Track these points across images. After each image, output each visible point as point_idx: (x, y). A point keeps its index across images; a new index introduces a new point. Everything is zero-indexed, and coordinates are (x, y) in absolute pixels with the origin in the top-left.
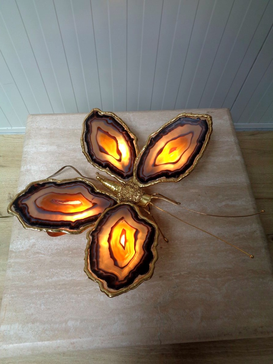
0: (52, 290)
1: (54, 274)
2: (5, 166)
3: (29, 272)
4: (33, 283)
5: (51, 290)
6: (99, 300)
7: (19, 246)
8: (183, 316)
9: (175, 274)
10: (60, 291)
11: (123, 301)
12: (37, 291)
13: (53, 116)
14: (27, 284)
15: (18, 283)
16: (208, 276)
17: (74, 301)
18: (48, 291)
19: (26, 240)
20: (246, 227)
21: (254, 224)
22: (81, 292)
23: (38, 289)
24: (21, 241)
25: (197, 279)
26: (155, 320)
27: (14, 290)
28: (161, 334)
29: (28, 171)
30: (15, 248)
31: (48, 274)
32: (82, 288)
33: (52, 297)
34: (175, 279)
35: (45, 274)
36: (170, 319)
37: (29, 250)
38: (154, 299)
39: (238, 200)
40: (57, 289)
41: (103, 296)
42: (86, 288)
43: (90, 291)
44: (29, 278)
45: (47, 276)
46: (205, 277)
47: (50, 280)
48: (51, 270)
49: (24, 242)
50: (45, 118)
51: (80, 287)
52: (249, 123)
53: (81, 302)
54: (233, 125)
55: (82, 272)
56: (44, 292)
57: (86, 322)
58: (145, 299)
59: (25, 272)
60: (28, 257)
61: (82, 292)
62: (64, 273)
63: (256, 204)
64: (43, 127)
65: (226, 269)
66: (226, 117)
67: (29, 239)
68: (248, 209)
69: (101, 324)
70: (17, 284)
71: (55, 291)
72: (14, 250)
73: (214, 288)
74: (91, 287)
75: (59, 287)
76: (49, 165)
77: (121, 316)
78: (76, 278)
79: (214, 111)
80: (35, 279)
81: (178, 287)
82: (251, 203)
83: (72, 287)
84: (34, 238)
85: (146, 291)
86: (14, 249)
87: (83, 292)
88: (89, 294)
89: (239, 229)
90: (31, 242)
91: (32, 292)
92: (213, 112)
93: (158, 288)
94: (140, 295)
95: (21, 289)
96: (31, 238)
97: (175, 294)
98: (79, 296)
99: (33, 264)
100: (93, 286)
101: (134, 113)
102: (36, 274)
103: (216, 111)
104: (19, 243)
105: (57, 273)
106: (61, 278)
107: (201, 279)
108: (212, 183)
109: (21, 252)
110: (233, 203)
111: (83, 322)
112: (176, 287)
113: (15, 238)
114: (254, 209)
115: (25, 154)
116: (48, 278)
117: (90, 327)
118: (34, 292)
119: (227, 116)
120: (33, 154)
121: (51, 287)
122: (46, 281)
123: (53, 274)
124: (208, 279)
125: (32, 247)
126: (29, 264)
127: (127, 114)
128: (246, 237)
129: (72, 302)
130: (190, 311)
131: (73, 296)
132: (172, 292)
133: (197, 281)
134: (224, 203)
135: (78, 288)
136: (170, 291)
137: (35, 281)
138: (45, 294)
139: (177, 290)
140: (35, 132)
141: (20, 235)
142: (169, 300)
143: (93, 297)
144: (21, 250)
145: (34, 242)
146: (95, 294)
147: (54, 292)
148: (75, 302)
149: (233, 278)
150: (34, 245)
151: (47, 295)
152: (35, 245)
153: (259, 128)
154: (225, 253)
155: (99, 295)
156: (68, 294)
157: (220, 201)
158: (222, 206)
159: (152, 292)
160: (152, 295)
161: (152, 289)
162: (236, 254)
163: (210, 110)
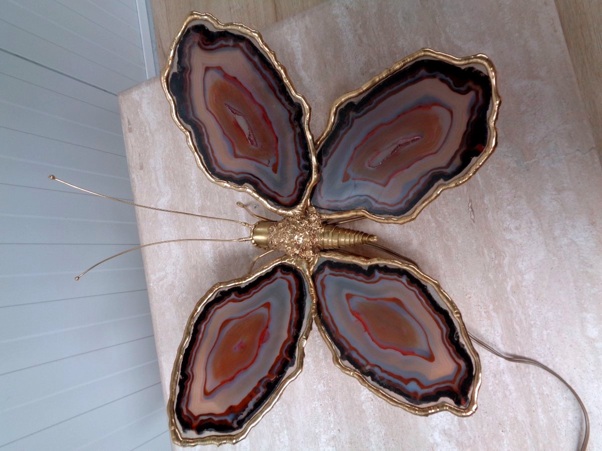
0: (533, 381)
1: (497, 381)
3: (503, 434)
4: (523, 422)
6: (534, 281)
8: (535, 114)
11: (527, 234)
12: (540, 410)
14: (529, 434)
17: (545, 332)
18: (534, 388)
20: (340, 25)
21: (334, 12)
22: (524, 322)
23: (534, 409)
26: (552, 166)
28: (577, 150)
31: (499, 395)
32: (517, 319)
33: (547, 378)
35: (501, 399)
36: (546, 137)
37: (457, 441)
38: (512, 175)
39: (292, 49)
41: (524, 276)
42: (514, 311)
43: (520, 304)
44: (515, 431)
45: (505, 396)
47: (512, 387)
48: (491, 388)
51: (515, 324)
52: (144, 65)
53: (545, 317)
54: (149, 82)
55: (484, 326)
56: (538, 396)
57: (583, 301)
58: (514, 191)
59: (505, 442)
60: (471, 441)
61: (526, 319)
62: (491, 361)
63: (294, 15)
66: (135, 95)
67: (435, 446)
68: (306, 27)
69: (582, 270)
71: (533, 374)
74: (510, 302)
76: (275, 427)
77: (557, 233)
78: (498, 335)
79: (126, 121)
80: (516, 418)
82: (294, 24)
83: (518, 339)
84: (432, 435)
85: (498, 192)
87: (523, 317)
88: (527, 304)
89: (348, 38)
90: (439, 440)
91: (543, 421)
92: (129, 122)
93: (488, 171)
94: (509, 203)
95: (541, 445)
96: (431, 441)
98: (532, 323)
99: (484, 429)
100: (508, 298)
101: (149, 272)
102: (504, 420)
103: (125, 115)
105: (495, 376)
111: (585, 306)
114: (304, 16)
116: (508, 393)
117: (592, 291)
118: (542, 417)
119: (133, 93)
121: (526, 384)
122: (514, 395)
123: (497, 384)
125: (450, 436)
126: (486, 436)
127: (151, 284)
128: (360, 23)
129: (548, 334)
130: (523, 102)
131: (535, 335)
135: (517, 327)
137: (520, 418)
138: (543, 394)
142: (509, 146)
143: (531, 296)
145: (440, 433)
146: (524, 292)
147: (535, 375)
148: (546, 330)
149: (443, 34)
150: (444, 432)
151: (544, 388)
152: (444, 430)
153: (152, 47)
155: (524, 284)
156: (533, 345)
157: (298, 80)
158: (308, 75)
159: (498, 180)
160: (504, 180)
161: (493, 183)
162: (397, 35)
163: (125, 128)
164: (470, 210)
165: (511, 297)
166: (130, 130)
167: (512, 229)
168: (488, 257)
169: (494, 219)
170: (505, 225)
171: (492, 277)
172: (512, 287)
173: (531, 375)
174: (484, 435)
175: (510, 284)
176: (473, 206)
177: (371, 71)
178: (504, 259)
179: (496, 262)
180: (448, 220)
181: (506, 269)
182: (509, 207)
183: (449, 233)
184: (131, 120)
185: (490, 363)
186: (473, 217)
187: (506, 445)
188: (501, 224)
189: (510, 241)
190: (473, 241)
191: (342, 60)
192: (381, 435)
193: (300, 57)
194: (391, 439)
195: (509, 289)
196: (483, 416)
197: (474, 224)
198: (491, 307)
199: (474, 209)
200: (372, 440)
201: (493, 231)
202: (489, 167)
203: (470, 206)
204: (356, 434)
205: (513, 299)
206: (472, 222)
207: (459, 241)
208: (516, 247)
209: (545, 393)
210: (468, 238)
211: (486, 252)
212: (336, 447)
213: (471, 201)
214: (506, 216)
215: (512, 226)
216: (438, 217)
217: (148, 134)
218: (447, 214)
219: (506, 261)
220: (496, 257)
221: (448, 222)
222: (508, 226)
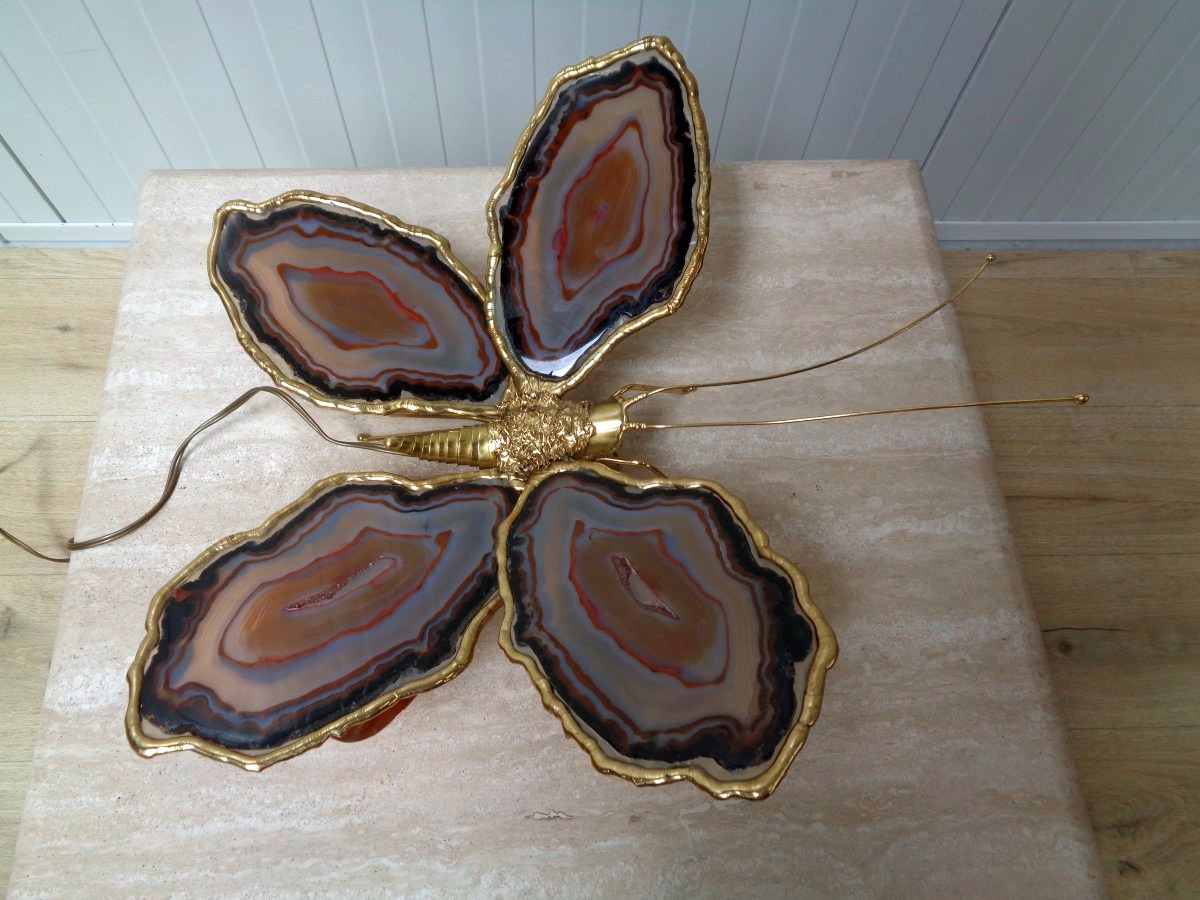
0: (201, 874)
1: (213, 805)
2: (88, 368)
3: (114, 799)
4: (128, 842)
5: (200, 870)
7: (80, 693)
9: (691, 806)
10: (235, 876)
12: (143, 878)
13: (240, 179)
14: (104, 848)
15: (65, 843)
16: (819, 815)
18: (186, 875)
19: (108, 670)
20: (971, 620)
21: (1001, 612)
22: (317, 879)
23: (149, 867)
24: (86, 671)
25: (777, 827)
27: (51, 874)
29: (128, 391)
30: (62, 701)
31: (187, 805)
32: (323, 865)
34: (690, 826)
35: (178, 806)
39: (942, 516)
40: (223, 868)
42: (340, 864)
43: (352, 878)
44: (115, 823)
45: (183, 816)
46: (808, 823)
47: (197, 831)
48: (203, 791)
49: (99, 676)
50: (210, 186)
51: (316, 860)
52: (987, 220)
54: (928, 225)
55: (323, 799)
56: (170, 879)
59: (97, 799)
60: (113, 736)
61: (320, 883)
62: (254, 802)
63: (1011, 532)
64: (200, 222)
65: (893, 790)
66: (906, 194)
67: (118, 665)
68: (982, 551)
70: (65, 848)
71: (213, 878)
72: (58, 709)
73: (842, 865)
74: (358, 860)
75: (231, 859)
76: (213, 368)
78: (302, 823)
79: (858, 169)
80: (137, 829)
81: (701, 858)
82: (993, 527)
83: (285, 861)
85: (577, 876)
86: (60, 704)
87: (324, 878)
88: (348, 890)
89: (944, 631)
91: (122, 879)
92: (854, 174)
93: (623, 864)
94: (552, 892)
95: (78, 867)
97: (689, 888)
100: (367, 856)
102: (140, 806)
103: (868, 168)
104: (79, 679)
105: (226, 804)
106: (243, 823)
107: (793, 826)
108: (845, 447)
109: (87, 715)
110: (925, 528)
112: (692, 861)
113: (64, 659)
114: (1004, 550)
115: (125, 326)
116: (188, 822)
118: (131, 880)
119: (910, 190)
120: (153, 324)
121: (198, 861)
122: (182, 834)
123: (208, 804)
124: (819, 827)
126: (117, 765)
128: (969, 660)
131: (287, 895)
132: (678, 883)
133: (778, 837)
134: (887, 529)
135: (308, 863)
136: (669, 876)
137: (137, 835)
139: (698, 873)
140: (164, 240)
141: (86, 648)
144: (86, 707)
146: (372, 889)
147: (210, 882)
149: (916, 823)
151: (183, 894)
153: (1022, 241)
154: (888, 724)
155: (389, 893)
156: (267, 887)
157: (875, 518)
158: (882, 539)
159: (601, 881)
160: (599, 892)
161: (598, 869)
162: (931, 730)
163: (843, 165)
164: (552, 814)
165: (367, 864)
166: (836, 175)
167: (498, 891)
168: (453, 831)
169: (524, 858)
170: (509, 877)
171: (414, 832)
172: (388, 868)
173: (212, 874)
174: (120, 762)
175: (394, 865)
176: (558, 821)
177: (867, 666)
178: (444, 863)
179: (441, 847)
180: (540, 768)
181: (422, 863)
182: (542, 891)
183: (514, 765)
184: (856, 178)
185: (251, 799)
186: (538, 816)
187: (91, 799)
188: (513, 870)
189: (477, 883)
190: (490, 809)
191: (900, 612)
192: (159, 566)
193: (921, 530)
194: (149, 585)
195: (385, 861)
196: (155, 767)
197: (524, 816)
198: (357, 821)
199: (551, 823)
200: (154, 547)
201: (501, 852)
202: (628, 867)
203: (561, 815)
204: (170, 518)
205: (363, 866)
206: (528, 814)
207: (494, 782)
208: (461, 891)
209: (173, 894)
210: (498, 800)
211: (465, 829)
212: (155, 476)
213: (570, 818)
214: (527, 883)
215: (504, 891)
216: (549, 748)
217: (823, 208)
218: (554, 766)
219: (439, 867)
220: (451, 847)
221: (537, 766)
222: (506, 884)
